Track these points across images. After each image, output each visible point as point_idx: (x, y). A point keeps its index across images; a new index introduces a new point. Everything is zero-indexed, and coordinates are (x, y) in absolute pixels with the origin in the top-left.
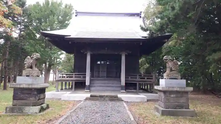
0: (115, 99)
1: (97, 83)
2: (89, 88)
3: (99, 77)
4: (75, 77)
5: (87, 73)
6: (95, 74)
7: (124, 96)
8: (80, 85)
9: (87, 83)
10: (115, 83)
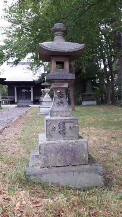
0: (28, 106)
1: (21, 101)
2: (17, 103)
3: (21, 98)
4: (10, 98)
5: (15, 97)
6: (20, 97)
7: (32, 106)
8: (12, 102)
9: (16, 101)
10: (28, 100)
